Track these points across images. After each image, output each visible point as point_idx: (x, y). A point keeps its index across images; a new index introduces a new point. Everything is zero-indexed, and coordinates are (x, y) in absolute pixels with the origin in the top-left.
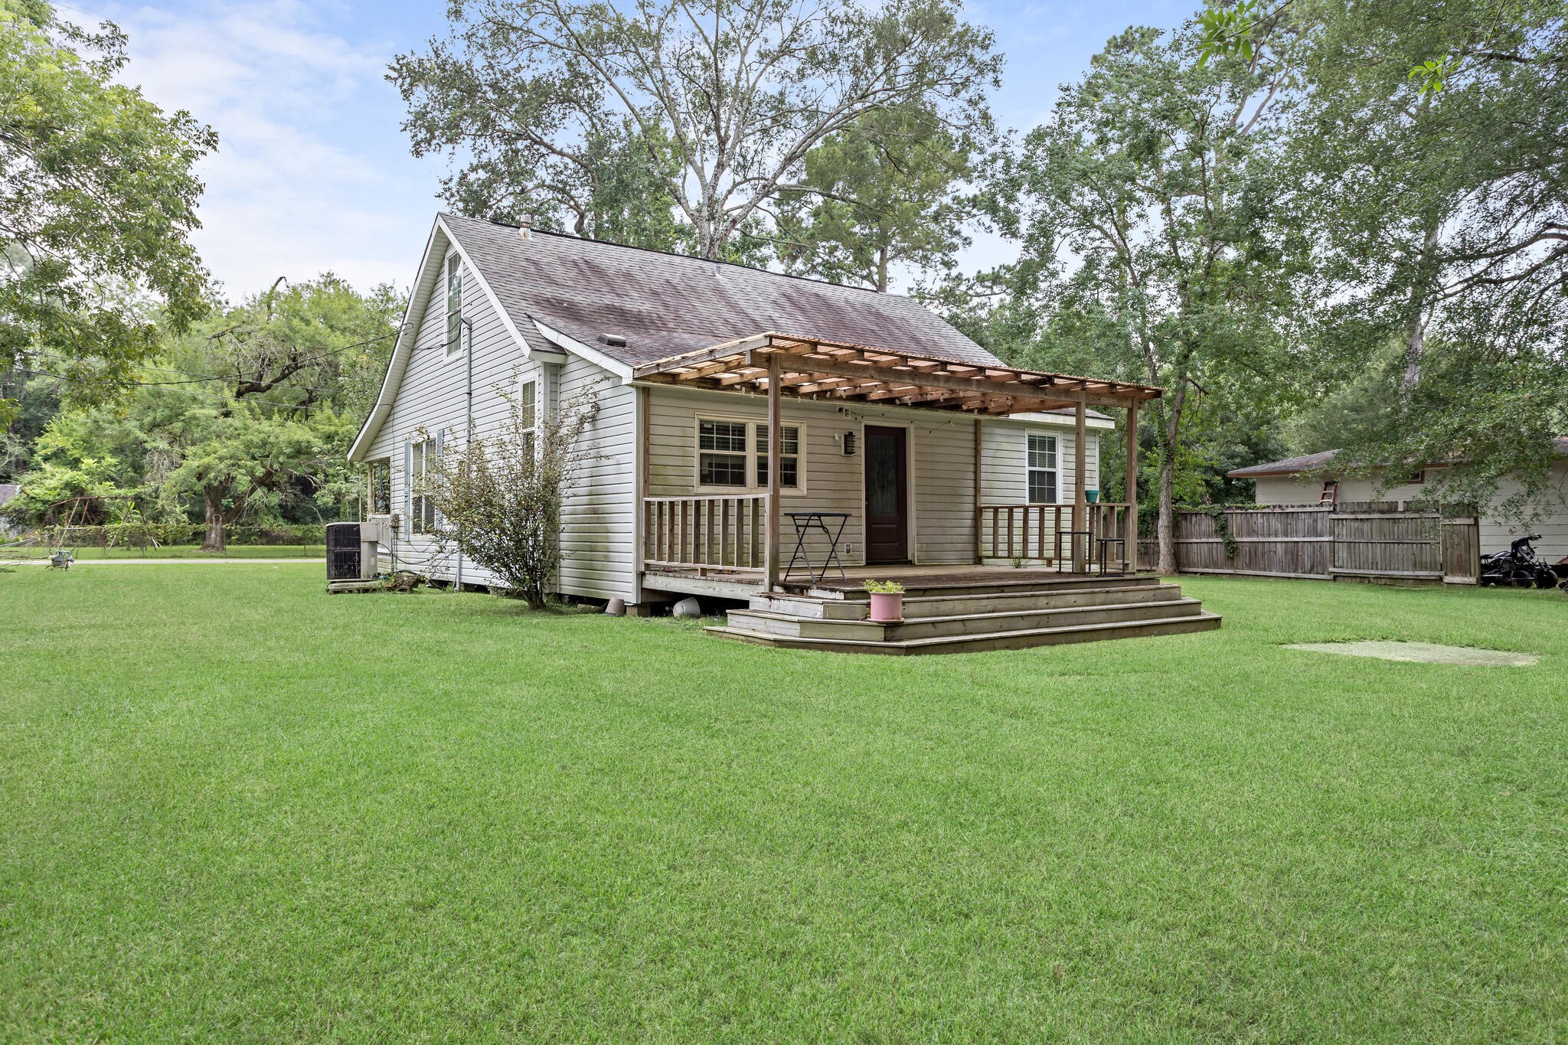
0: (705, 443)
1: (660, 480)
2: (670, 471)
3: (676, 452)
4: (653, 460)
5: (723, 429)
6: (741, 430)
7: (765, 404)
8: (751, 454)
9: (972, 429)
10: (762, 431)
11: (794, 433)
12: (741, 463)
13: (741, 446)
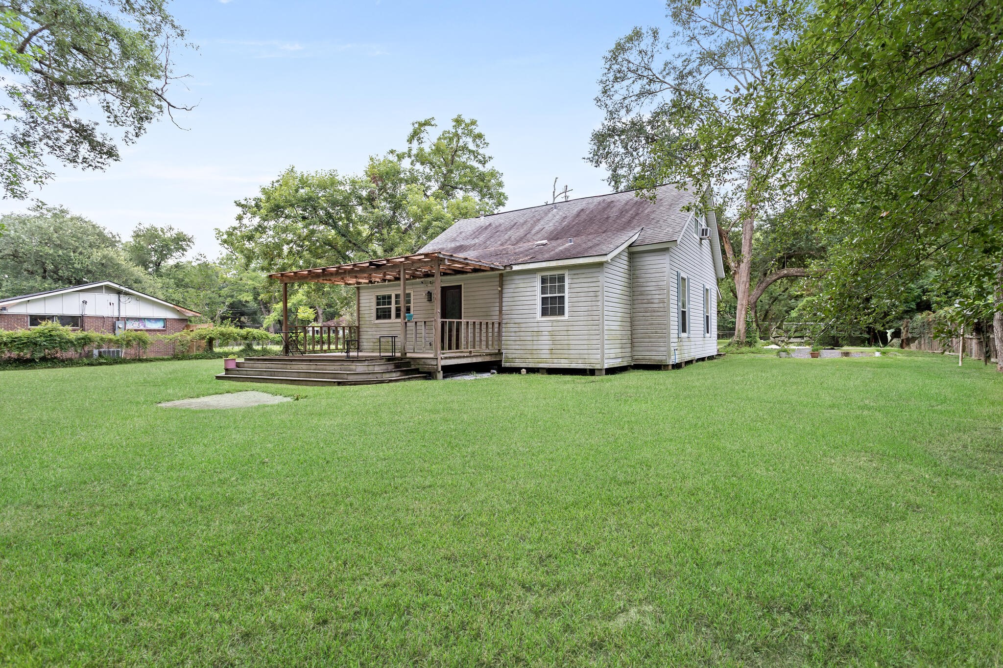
0: (378, 304)
1: (363, 319)
2: (366, 316)
3: (367, 308)
4: (361, 312)
5: (384, 297)
6: (390, 297)
7: (399, 285)
8: (393, 307)
9: (498, 279)
10: (397, 296)
11: (409, 295)
12: (389, 310)
13: (390, 303)
